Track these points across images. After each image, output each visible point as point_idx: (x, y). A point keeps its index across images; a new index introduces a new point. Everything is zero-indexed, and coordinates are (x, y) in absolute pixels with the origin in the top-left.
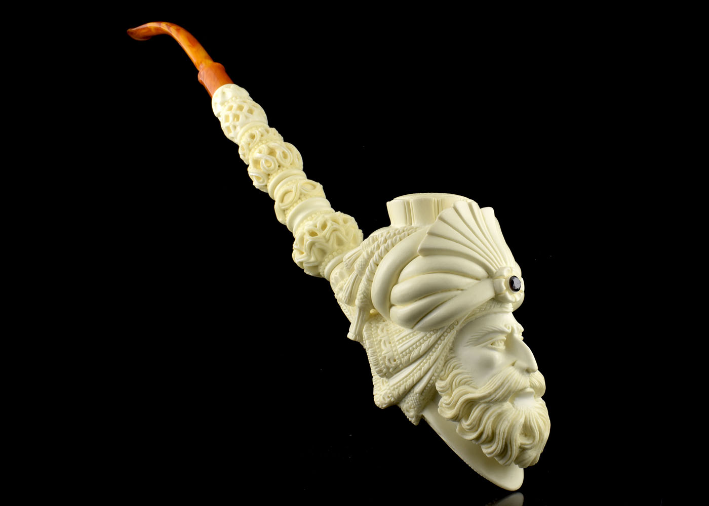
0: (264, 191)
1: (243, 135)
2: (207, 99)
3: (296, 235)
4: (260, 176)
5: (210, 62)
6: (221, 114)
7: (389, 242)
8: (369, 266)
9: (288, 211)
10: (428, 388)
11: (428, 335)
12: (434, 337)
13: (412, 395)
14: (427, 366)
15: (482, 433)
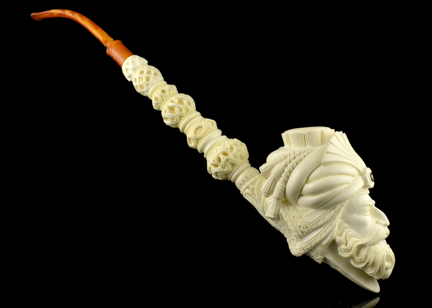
4: (174, 118)
8: (285, 173)
10: (330, 242)
11: (329, 211)
12: (333, 212)
13: (320, 246)
14: (330, 229)
15: (368, 263)
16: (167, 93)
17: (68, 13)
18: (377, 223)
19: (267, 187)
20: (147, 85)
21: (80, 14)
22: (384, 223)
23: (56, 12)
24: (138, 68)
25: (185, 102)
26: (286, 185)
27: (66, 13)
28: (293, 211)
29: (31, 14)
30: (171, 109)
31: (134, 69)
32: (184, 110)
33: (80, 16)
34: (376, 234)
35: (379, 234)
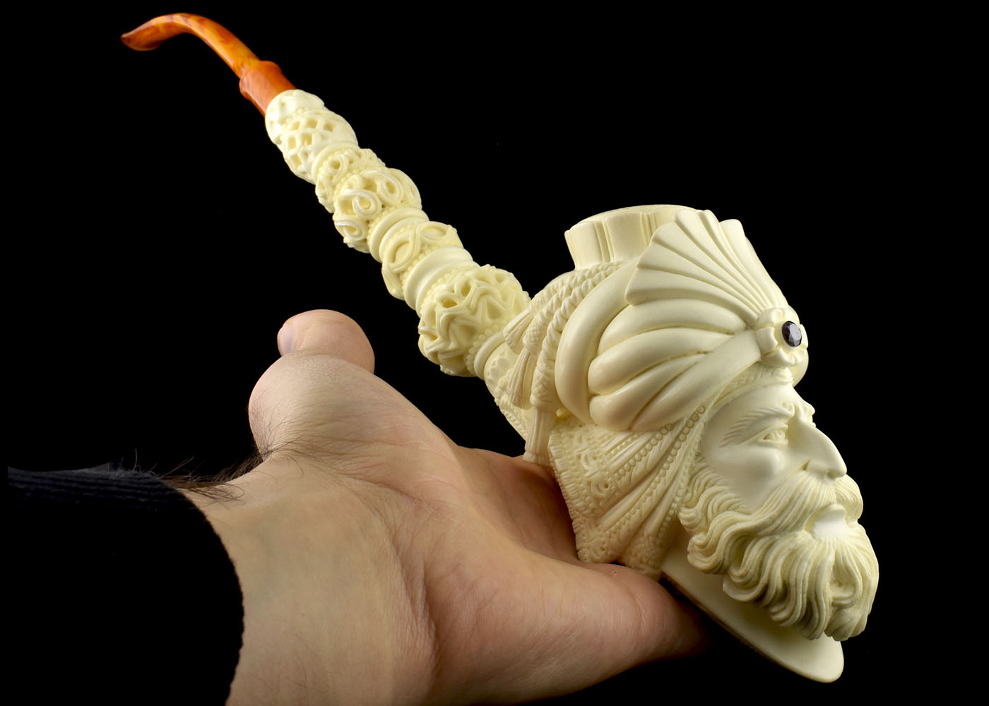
0: (363, 250)
1: (320, 165)
2: (257, 118)
3: (422, 312)
4: (354, 226)
5: (255, 62)
6: (281, 139)
7: (576, 291)
8: (547, 337)
9: (405, 274)
10: (665, 524)
11: (658, 435)
12: (669, 438)
13: (642, 539)
14: (660, 487)
16: (344, 166)
17: (179, 20)
18: (805, 468)
20: (306, 155)
21: (201, 18)
23: (159, 21)
24: (291, 117)
25: (380, 185)
27: (175, 21)
28: (581, 441)
29: (122, 34)
30: (346, 204)
31: (283, 121)
32: (373, 207)
33: (200, 21)
34: (791, 500)
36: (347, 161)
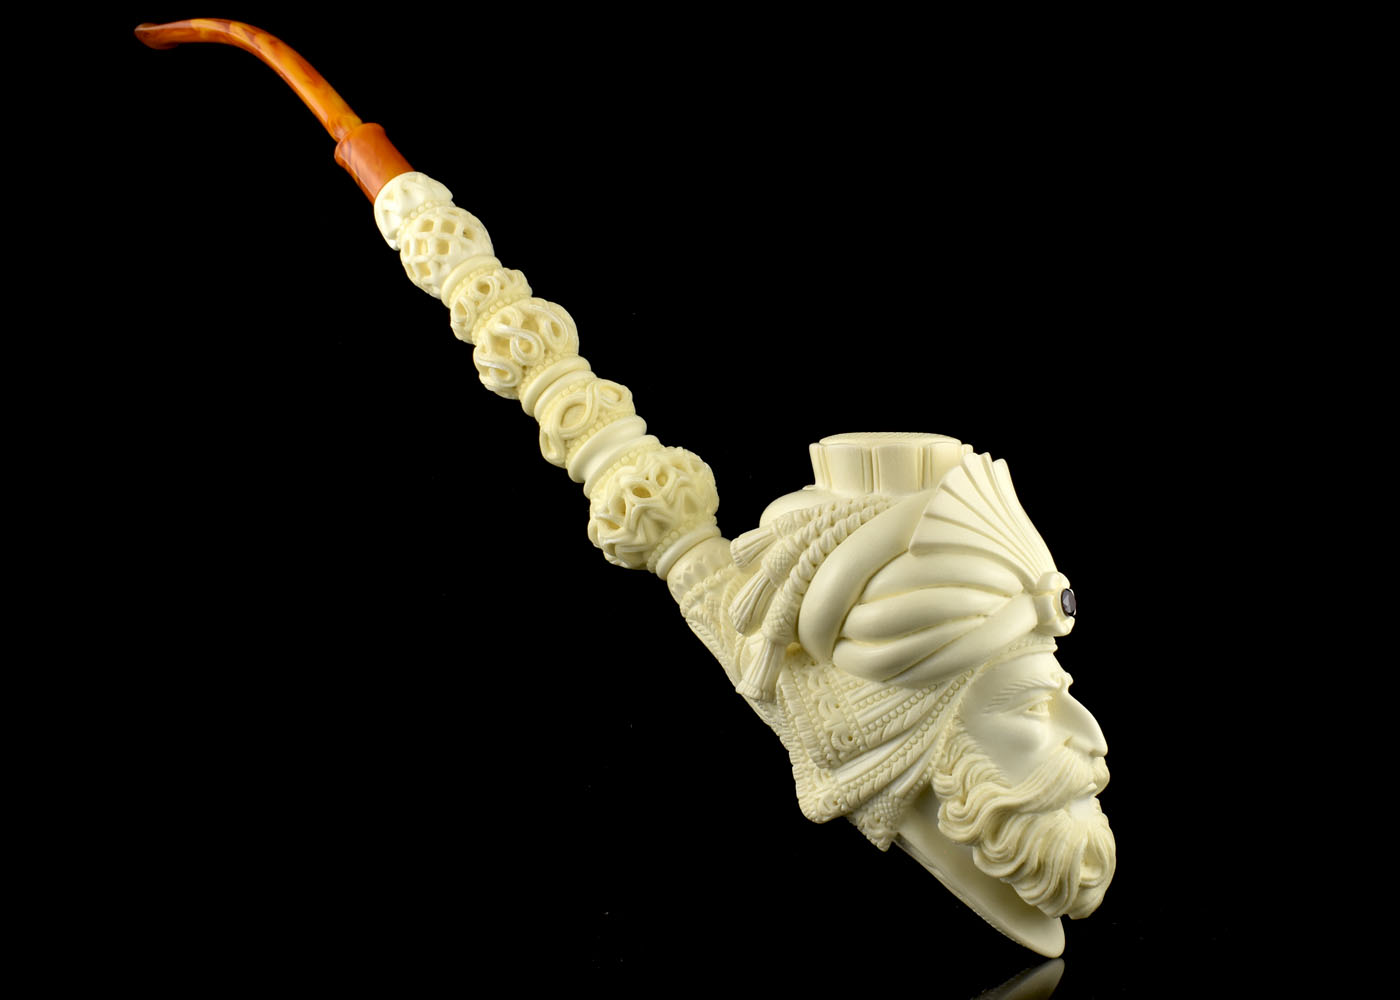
10: (917, 788)
11: (919, 694)
12: (931, 698)
13: (884, 799)
14: (917, 749)
15: (1023, 865)
16: (494, 290)
17: (238, 33)
18: (1067, 743)
19: (747, 604)
20: (439, 265)
21: (273, 38)
22: (1088, 745)
23: (204, 27)
24: (418, 213)
25: (544, 325)
26: (800, 603)
27: (232, 33)
28: (818, 684)
29: (138, 25)
30: (500, 342)
31: (407, 215)
32: (535, 350)
33: (272, 43)
34: (1058, 779)
35: (1068, 780)
36: (499, 285)
